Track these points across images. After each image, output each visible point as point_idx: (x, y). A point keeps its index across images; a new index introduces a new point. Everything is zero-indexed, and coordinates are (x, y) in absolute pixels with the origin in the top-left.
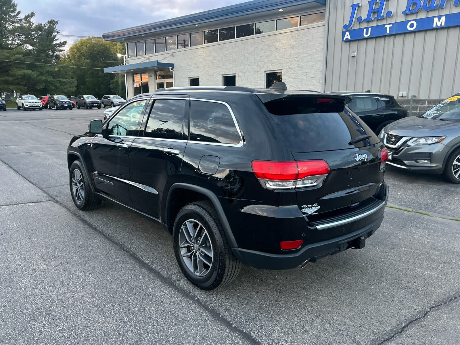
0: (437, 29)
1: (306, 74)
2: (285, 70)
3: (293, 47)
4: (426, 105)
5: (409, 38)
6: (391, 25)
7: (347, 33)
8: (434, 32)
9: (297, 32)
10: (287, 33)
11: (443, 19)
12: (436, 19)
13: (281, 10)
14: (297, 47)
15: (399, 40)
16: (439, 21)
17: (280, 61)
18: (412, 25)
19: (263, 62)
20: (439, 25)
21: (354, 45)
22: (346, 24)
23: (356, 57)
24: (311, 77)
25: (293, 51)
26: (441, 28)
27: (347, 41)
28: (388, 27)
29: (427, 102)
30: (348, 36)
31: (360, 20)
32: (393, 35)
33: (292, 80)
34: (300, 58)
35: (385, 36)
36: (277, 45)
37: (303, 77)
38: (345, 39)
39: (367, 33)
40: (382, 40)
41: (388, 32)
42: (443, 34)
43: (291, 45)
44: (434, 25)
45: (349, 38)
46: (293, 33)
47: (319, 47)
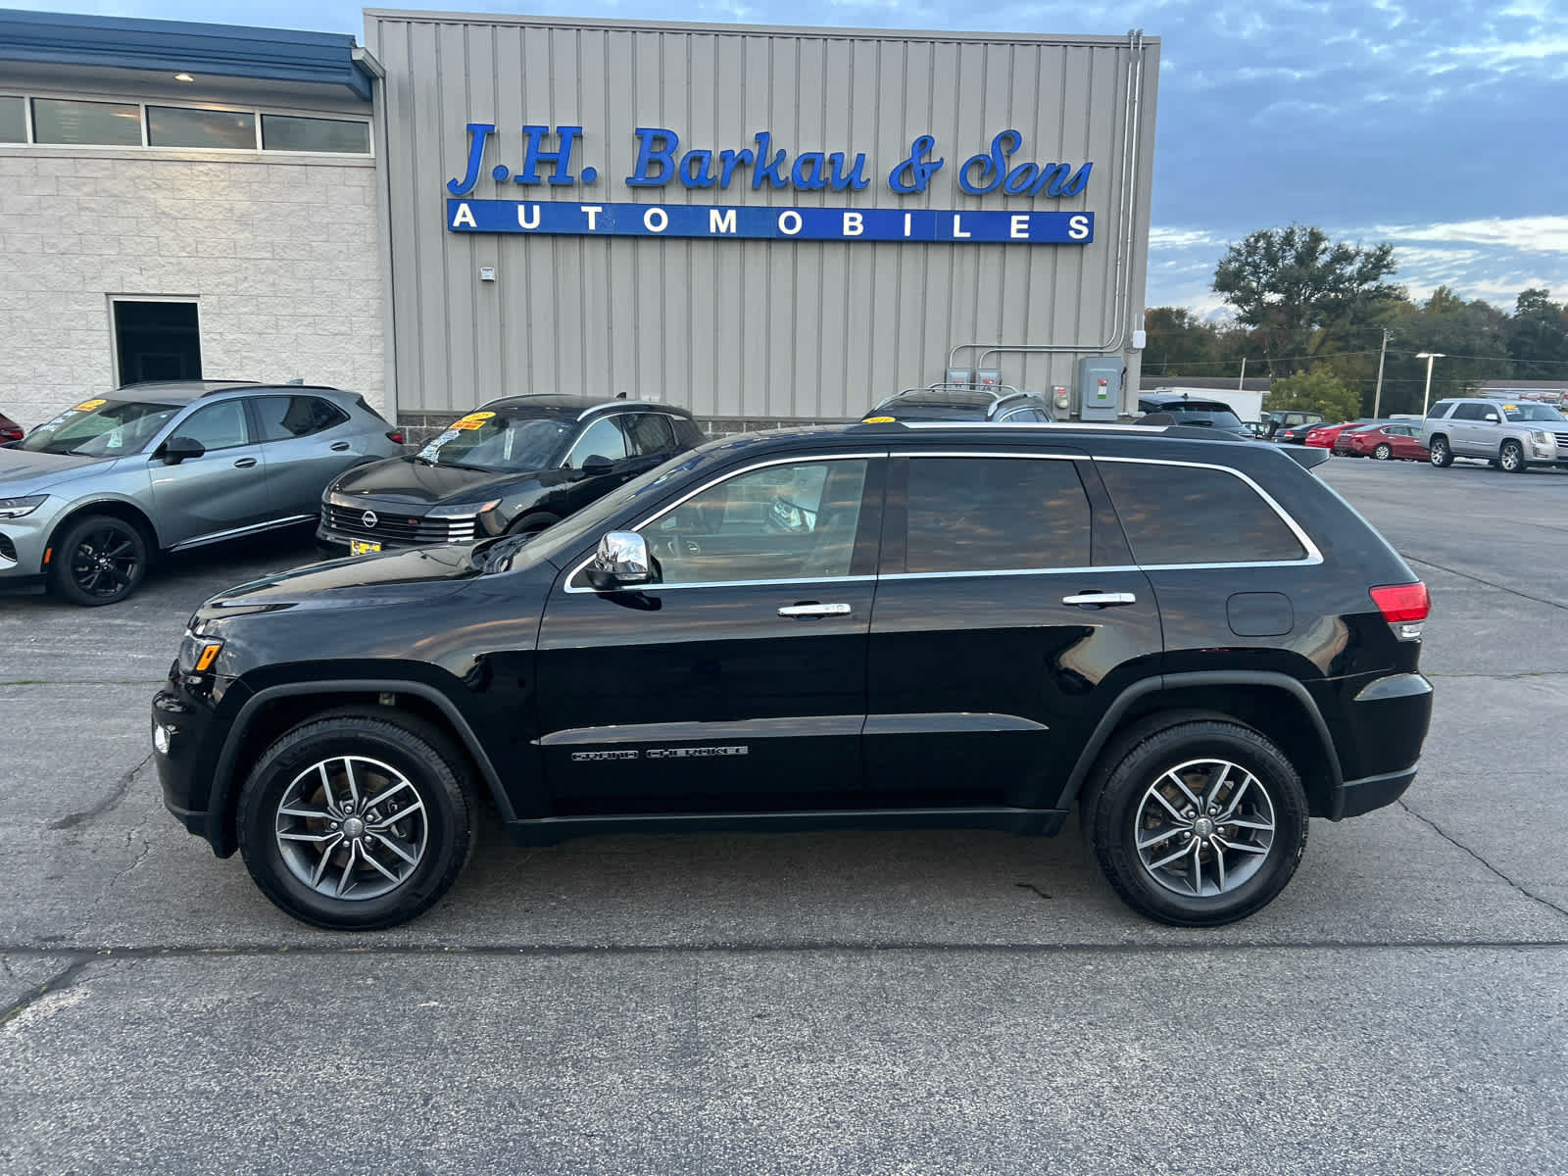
0: (718, 238)
1: (311, 320)
2: (213, 299)
3: (244, 221)
4: (710, 432)
5: (648, 253)
6: (599, 209)
7: (464, 207)
8: (711, 244)
9: (257, 168)
10: (210, 165)
11: (731, 214)
12: (714, 214)
13: (183, 77)
14: (261, 220)
15: (622, 252)
16: (723, 221)
17: (184, 261)
18: (655, 219)
19: (98, 258)
20: (723, 229)
21: (488, 248)
22: (454, 179)
23: (497, 284)
24: (336, 334)
25: (247, 234)
26: (727, 238)
27: (464, 231)
28: (592, 211)
29: (710, 425)
30: (464, 215)
31: (501, 175)
32: (604, 236)
33: (249, 339)
34: (280, 264)
35: (582, 236)
36: (162, 199)
37: (299, 330)
38: (456, 224)
39: (529, 218)
40: (574, 245)
41: (592, 226)
42: (731, 253)
43: (231, 210)
44: (713, 229)
45: (473, 224)
46: (235, 170)
47: (354, 234)
